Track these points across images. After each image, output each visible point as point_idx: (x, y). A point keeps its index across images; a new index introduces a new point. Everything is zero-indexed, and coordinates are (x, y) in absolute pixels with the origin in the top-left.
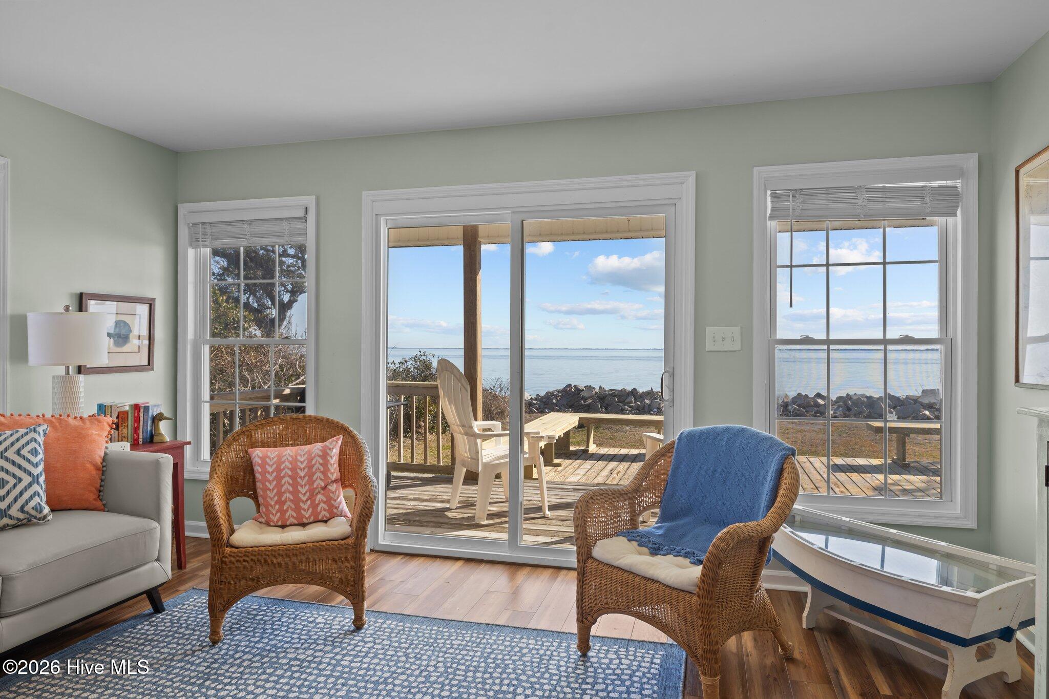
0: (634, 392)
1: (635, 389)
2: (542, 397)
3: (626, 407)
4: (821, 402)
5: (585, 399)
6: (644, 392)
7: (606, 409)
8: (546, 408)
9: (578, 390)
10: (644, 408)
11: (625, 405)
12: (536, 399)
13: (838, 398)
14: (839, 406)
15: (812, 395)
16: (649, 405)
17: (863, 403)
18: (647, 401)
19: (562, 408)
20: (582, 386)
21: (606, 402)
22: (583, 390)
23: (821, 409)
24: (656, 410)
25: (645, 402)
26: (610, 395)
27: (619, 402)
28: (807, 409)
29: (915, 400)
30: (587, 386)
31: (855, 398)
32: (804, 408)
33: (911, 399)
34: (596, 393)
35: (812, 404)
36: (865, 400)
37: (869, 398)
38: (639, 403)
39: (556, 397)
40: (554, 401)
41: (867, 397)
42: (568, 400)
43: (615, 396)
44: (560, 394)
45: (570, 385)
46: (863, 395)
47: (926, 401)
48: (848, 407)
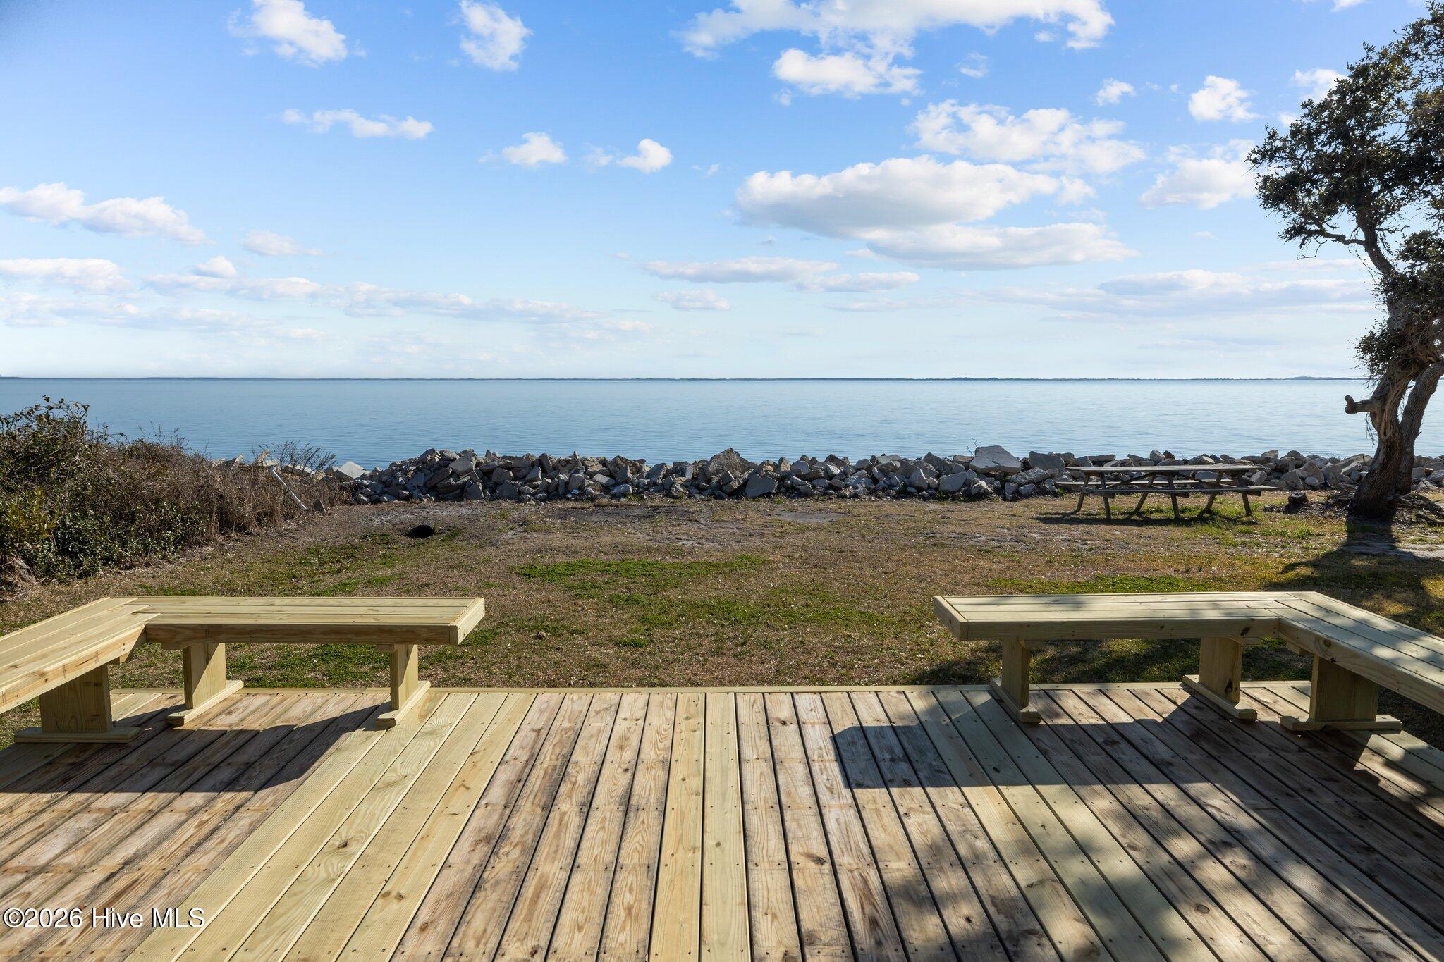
0: (542, 462)
1: (544, 456)
2: (382, 473)
3: (527, 487)
4: (835, 470)
5: (456, 475)
6: (559, 461)
7: (493, 492)
8: (384, 493)
9: (446, 461)
10: (557, 488)
11: (525, 484)
12: (371, 477)
13: (859, 462)
14: (861, 477)
15: (821, 459)
16: (567, 484)
17: (895, 470)
18: (562, 477)
19: (415, 492)
20: (453, 453)
21: (494, 478)
22: (455, 459)
23: (836, 482)
24: (577, 492)
25: (559, 478)
26: (501, 466)
27: (516, 478)
28: (815, 482)
29: (967, 465)
30: (465, 452)
31: (884, 461)
32: (809, 480)
33: (961, 463)
34: (478, 464)
35: (822, 473)
36: (898, 465)
37: (904, 462)
38: (549, 481)
39: (405, 473)
40: (400, 479)
41: (900, 461)
42: (428, 478)
43: (510, 469)
44: (413, 468)
45: (432, 451)
46: (895, 457)
47: (980, 465)
48: (873, 477)
